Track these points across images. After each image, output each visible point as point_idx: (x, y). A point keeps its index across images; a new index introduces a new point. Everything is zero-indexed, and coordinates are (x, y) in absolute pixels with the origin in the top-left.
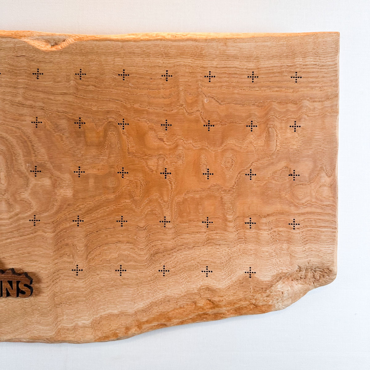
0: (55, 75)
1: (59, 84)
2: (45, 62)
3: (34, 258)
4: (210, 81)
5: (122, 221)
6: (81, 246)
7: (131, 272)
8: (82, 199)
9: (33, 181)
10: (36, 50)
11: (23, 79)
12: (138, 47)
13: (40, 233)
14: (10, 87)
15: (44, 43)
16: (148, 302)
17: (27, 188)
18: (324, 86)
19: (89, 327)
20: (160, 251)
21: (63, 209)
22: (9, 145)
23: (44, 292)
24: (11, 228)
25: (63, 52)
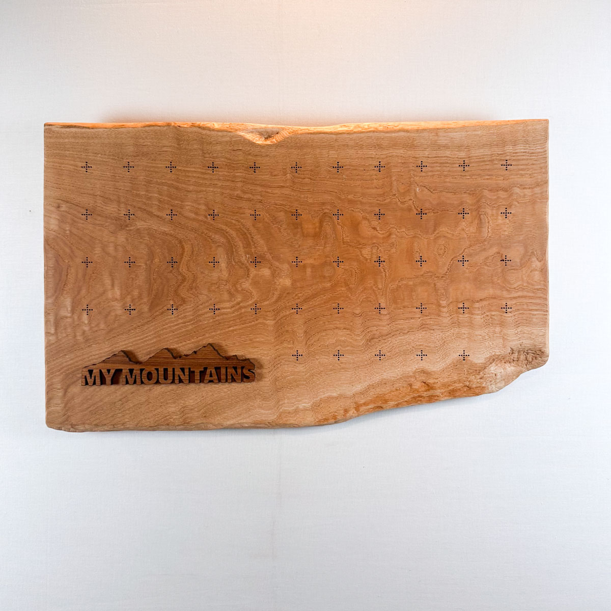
0: (271, 169)
1: (276, 177)
2: (261, 156)
3: (255, 344)
4: (422, 171)
5: (338, 308)
6: (300, 333)
7: (349, 357)
8: (301, 287)
9: (253, 272)
10: (252, 144)
11: (241, 173)
12: (351, 139)
13: (260, 321)
14: (228, 180)
15: (258, 136)
16: (366, 384)
17: (247, 278)
18: (534, 173)
19: (309, 410)
20: (376, 336)
21: (283, 298)
22: (229, 237)
23: (265, 378)
24: (233, 317)
25: (279, 145)
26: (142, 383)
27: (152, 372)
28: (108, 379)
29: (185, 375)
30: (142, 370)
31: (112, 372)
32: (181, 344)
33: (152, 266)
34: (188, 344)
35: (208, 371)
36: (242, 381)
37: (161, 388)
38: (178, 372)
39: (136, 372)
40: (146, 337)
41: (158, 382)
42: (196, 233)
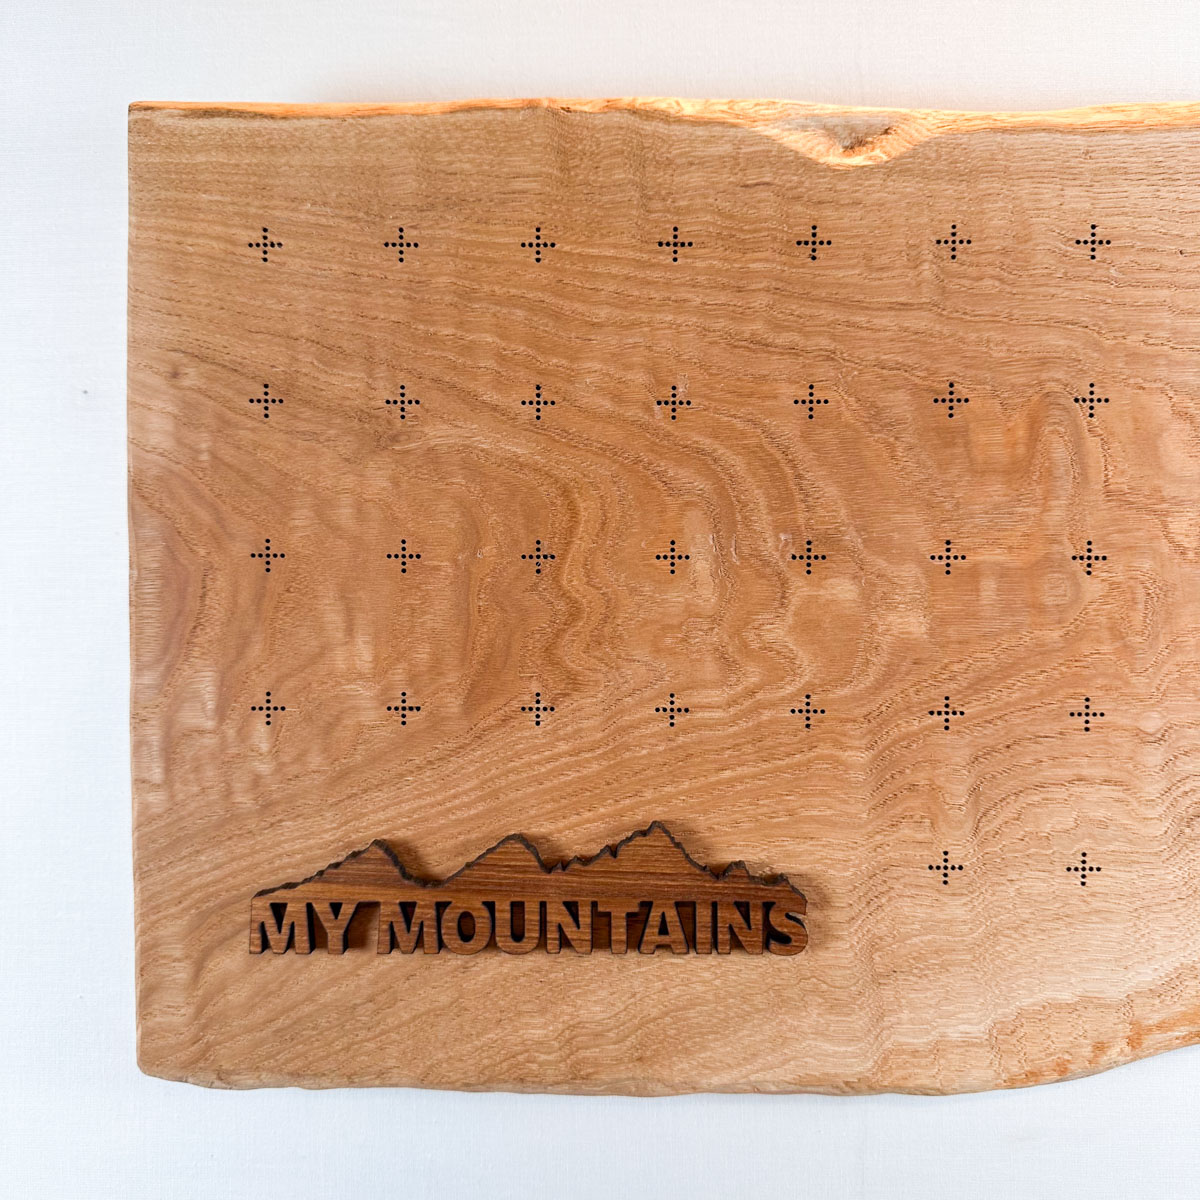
0: (870, 246)
1: (885, 275)
2: (837, 205)
3: (806, 828)
5: (1087, 713)
6: (958, 792)
7: (1117, 874)
8: (960, 643)
9: (800, 588)
10: (807, 165)
11: (767, 260)
12: (1138, 151)
13: (824, 750)
14: (724, 287)
15: (822, 139)
16: (1168, 965)
17: (781, 610)
19: (981, 1045)
21: (898, 676)
22: (722, 475)
23: (838, 938)
24: (735, 734)
25: (893, 169)
26: (441, 945)
27: (474, 914)
28: (334, 933)
29: (578, 927)
30: (441, 907)
31: (347, 910)
32: (566, 822)
33: (473, 570)
34: (588, 821)
35: (655, 916)
36: (766, 947)
37: (501, 964)
38: (557, 915)
39: (424, 913)
40: (455, 797)
41: (492, 945)
42: (615, 462)
